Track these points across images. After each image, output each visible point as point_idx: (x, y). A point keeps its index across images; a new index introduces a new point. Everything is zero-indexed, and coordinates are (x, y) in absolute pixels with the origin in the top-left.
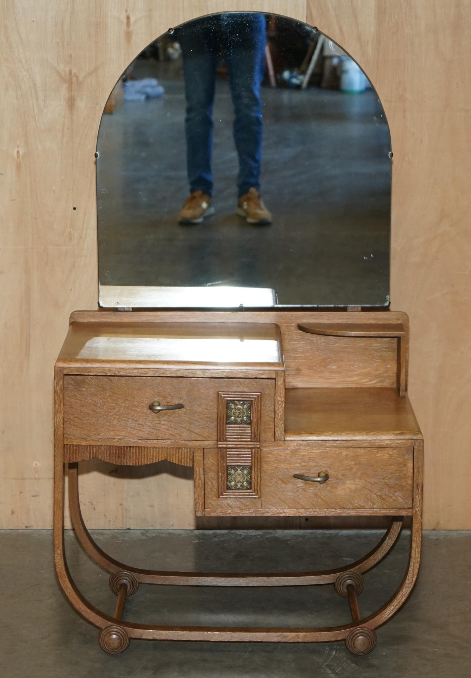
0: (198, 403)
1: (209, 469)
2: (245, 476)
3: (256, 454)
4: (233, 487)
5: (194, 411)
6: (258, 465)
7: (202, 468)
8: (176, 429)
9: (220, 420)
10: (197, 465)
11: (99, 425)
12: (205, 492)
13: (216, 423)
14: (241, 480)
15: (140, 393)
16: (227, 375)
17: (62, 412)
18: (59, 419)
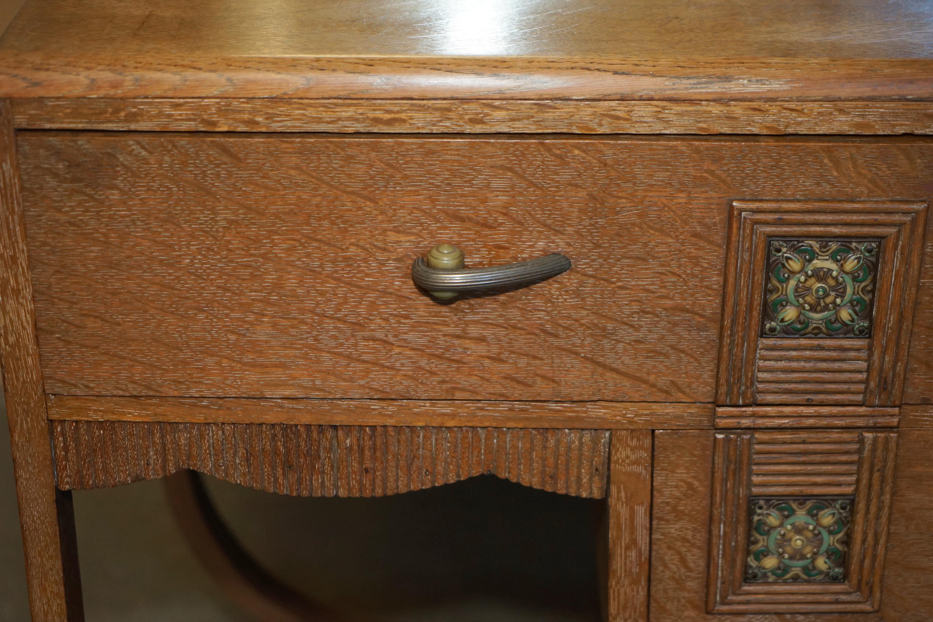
0: (636, 249)
1: (674, 509)
2: (825, 534)
3: (879, 453)
4: (770, 574)
5: (619, 284)
6: (882, 493)
7: (642, 504)
8: (535, 358)
9: (733, 322)
10: (623, 495)
11: (192, 343)
12: (652, 592)
13: (713, 333)
14: (808, 551)
15: (369, 206)
16: (775, 124)
17: (28, 293)
18: (15, 318)
